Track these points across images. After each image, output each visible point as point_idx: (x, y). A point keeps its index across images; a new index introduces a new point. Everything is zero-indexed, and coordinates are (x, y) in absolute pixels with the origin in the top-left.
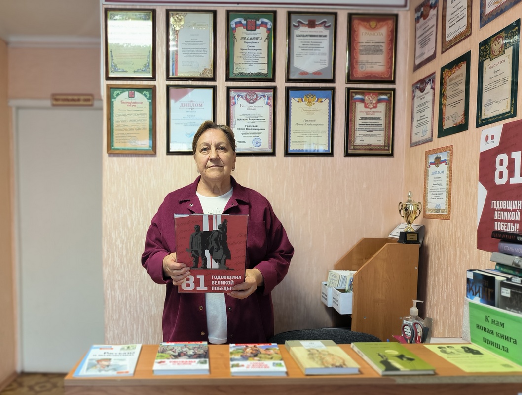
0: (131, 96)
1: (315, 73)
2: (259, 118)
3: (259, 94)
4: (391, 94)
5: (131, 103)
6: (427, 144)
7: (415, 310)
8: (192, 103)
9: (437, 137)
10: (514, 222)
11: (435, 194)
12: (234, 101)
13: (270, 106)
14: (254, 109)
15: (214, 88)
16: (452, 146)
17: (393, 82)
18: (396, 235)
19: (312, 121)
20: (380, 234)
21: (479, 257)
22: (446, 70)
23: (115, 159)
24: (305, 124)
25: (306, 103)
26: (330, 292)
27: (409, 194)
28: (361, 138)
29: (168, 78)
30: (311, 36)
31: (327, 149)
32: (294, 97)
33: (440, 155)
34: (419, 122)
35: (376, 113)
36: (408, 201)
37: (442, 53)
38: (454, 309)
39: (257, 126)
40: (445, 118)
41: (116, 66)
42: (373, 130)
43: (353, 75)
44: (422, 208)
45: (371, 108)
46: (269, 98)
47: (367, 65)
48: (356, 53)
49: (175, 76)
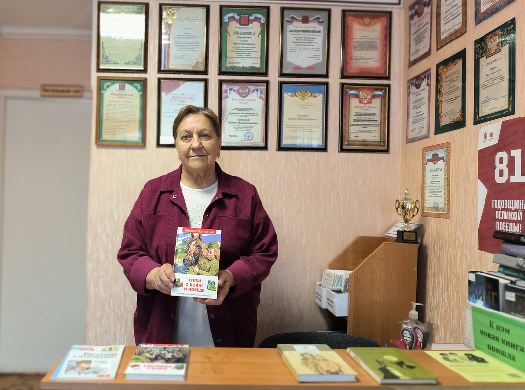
0: (122, 88)
1: (308, 68)
2: (251, 112)
3: (252, 88)
4: (386, 90)
5: (122, 94)
6: (424, 140)
7: (414, 313)
8: (183, 96)
9: (434, 133)
10: (516, 222)
11: (432, 192)
12: (226, 94)
13: (263, 100)
14: (246, 103)
15: (206, 81)
16: (449, 143)
17: (388, 78)
18: (393, 233)
19: (305, 116)
20: (376, 233)
21: (481, 258)
22: (441, 67)
23: (104, 151)
24: (299, 119)
25: (300, 97)
26: (325, 293)
27: (406, 191)
28: (356, 134)
29: (160, 71)
30: (304, 31)
31: (321, 144)
32: (287, 91)
33: (437, 152)
34: (415, 119)
35: (371, 109)
36: (406, 199)
37: (438, 49)
38: (456, 312)
39: (249, 120)
40: (442, 114)
41: (107, 58)
42: (368, 125)
43: (347, 71)
44: (419, 206)
45: (365, 104)
46: (261, 92)
47: (361, 61)
48: (350, 49)
49: (166, 69)
